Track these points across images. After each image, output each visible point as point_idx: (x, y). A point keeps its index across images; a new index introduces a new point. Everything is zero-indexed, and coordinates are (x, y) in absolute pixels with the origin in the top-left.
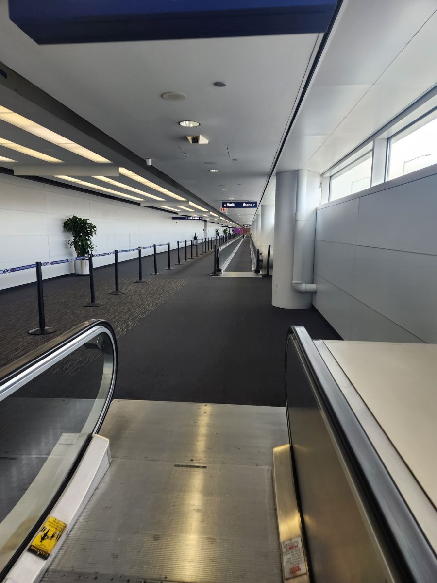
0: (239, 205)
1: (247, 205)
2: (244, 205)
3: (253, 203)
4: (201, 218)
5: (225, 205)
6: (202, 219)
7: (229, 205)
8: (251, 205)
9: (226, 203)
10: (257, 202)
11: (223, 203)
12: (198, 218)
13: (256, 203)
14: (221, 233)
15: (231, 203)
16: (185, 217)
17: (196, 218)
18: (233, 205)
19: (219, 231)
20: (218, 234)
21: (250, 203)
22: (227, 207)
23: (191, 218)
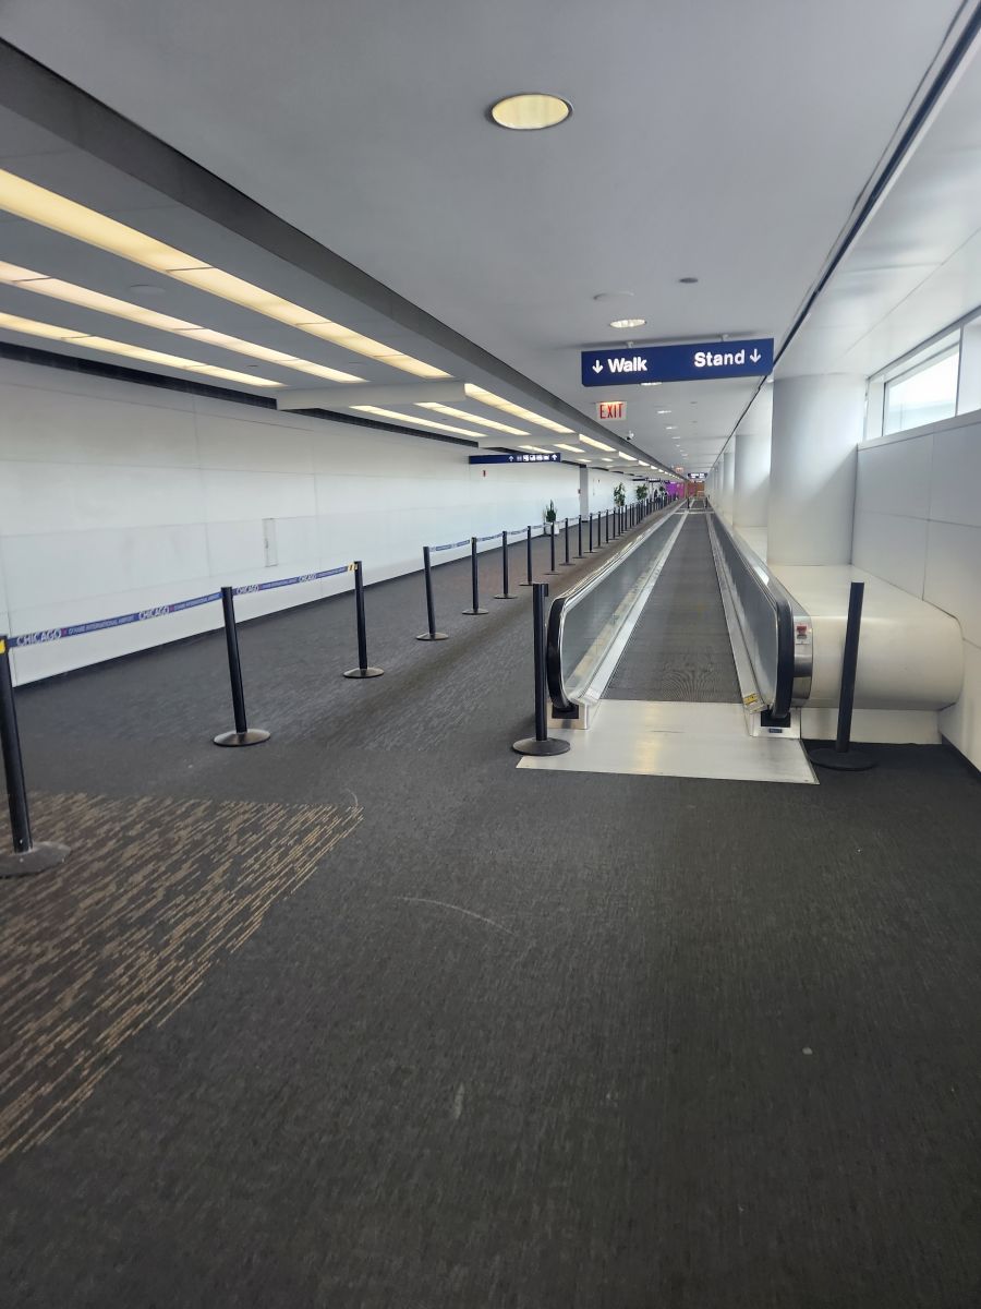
0: (670, 362)
1: (718, 360)
2: (701, 360)
3: (749, 346)
4: (554, 457)
5: (598, 368)
6: (558, 460)
7: (616, 366)
8: (740, 358)
9: (604, 356)
10: (770, 342)
11: (588, 359)
12: (547, 458)
13: (765, 346)
14: (631, 498)
15: (629, 354)
16: (506, 456)
17: (540, 458)
18: (639, 364)
19: (622, 492)
20: (620, 500)
21: (732, 348)
22: (610, 379)
23: (526, 458)
